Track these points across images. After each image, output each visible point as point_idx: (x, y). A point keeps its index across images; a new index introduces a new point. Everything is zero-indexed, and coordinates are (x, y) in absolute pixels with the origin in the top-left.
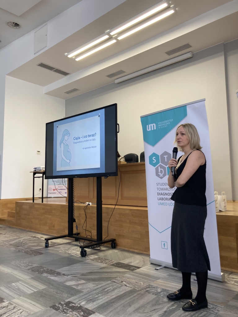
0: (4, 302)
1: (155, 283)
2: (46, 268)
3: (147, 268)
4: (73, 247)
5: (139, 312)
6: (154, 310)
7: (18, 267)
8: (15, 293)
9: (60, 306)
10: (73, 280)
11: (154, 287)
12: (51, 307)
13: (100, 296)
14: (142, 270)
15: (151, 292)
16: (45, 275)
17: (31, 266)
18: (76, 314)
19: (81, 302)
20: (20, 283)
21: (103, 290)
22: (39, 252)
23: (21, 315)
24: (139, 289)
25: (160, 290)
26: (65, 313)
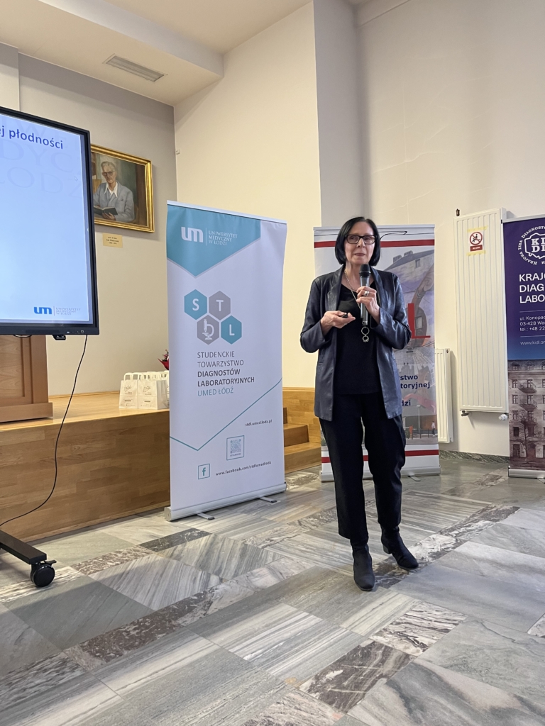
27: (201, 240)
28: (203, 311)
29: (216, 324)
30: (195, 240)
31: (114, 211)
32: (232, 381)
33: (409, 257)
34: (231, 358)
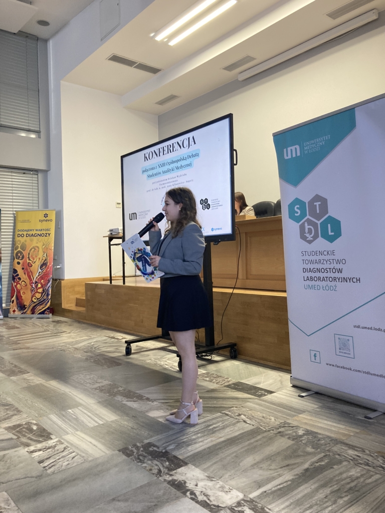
0: (52, 439)
1: (296, 420)
2: (121, 387)
3: (285, 394)
4: (169, 354)
5: (261, 468)
6: (288, 465)
7: (81, 384)
8: (70, 425)
9: (134, 449)
10: (161, 409)
11: (293, 427)
12: (119, 451)
13: (201, 437)
14: (276, 397)
15: (287, 435)
16: (119, 398)
17: (99, 383)
18: (157, 465)
19: (168, 446)
20: (80, 410)
21: (207, 427)
22: (115, 362)
23: (72, 461)
24: (267, 428)
25: (303, 432)
26: (141, 461)
30: (294, 156)
32: (335, 279)
34: (332, 257)
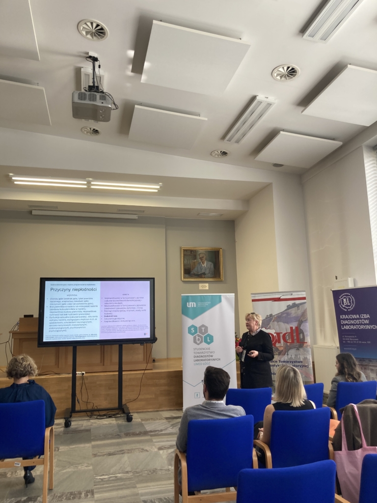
27: (195, 306)
28: (196, 332)
29: (201, 337)
30: (193, 306)
31: (204, 274)
32: (209, 360)
33: (294, 305)
34: (209, 351)
